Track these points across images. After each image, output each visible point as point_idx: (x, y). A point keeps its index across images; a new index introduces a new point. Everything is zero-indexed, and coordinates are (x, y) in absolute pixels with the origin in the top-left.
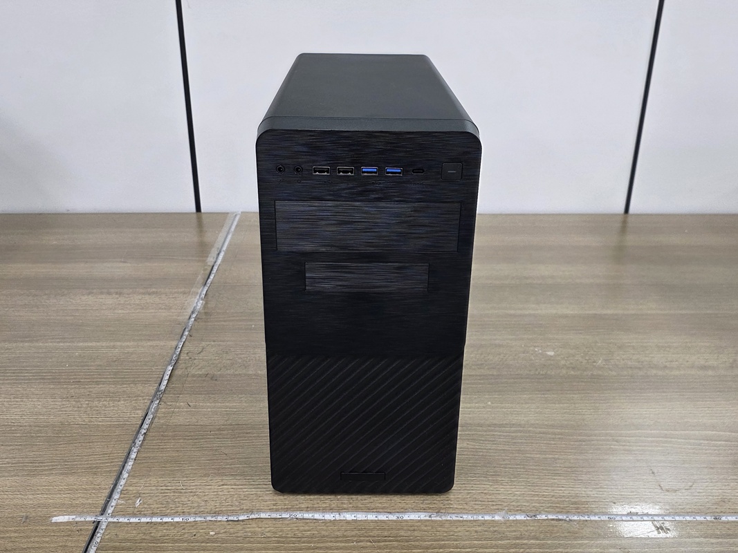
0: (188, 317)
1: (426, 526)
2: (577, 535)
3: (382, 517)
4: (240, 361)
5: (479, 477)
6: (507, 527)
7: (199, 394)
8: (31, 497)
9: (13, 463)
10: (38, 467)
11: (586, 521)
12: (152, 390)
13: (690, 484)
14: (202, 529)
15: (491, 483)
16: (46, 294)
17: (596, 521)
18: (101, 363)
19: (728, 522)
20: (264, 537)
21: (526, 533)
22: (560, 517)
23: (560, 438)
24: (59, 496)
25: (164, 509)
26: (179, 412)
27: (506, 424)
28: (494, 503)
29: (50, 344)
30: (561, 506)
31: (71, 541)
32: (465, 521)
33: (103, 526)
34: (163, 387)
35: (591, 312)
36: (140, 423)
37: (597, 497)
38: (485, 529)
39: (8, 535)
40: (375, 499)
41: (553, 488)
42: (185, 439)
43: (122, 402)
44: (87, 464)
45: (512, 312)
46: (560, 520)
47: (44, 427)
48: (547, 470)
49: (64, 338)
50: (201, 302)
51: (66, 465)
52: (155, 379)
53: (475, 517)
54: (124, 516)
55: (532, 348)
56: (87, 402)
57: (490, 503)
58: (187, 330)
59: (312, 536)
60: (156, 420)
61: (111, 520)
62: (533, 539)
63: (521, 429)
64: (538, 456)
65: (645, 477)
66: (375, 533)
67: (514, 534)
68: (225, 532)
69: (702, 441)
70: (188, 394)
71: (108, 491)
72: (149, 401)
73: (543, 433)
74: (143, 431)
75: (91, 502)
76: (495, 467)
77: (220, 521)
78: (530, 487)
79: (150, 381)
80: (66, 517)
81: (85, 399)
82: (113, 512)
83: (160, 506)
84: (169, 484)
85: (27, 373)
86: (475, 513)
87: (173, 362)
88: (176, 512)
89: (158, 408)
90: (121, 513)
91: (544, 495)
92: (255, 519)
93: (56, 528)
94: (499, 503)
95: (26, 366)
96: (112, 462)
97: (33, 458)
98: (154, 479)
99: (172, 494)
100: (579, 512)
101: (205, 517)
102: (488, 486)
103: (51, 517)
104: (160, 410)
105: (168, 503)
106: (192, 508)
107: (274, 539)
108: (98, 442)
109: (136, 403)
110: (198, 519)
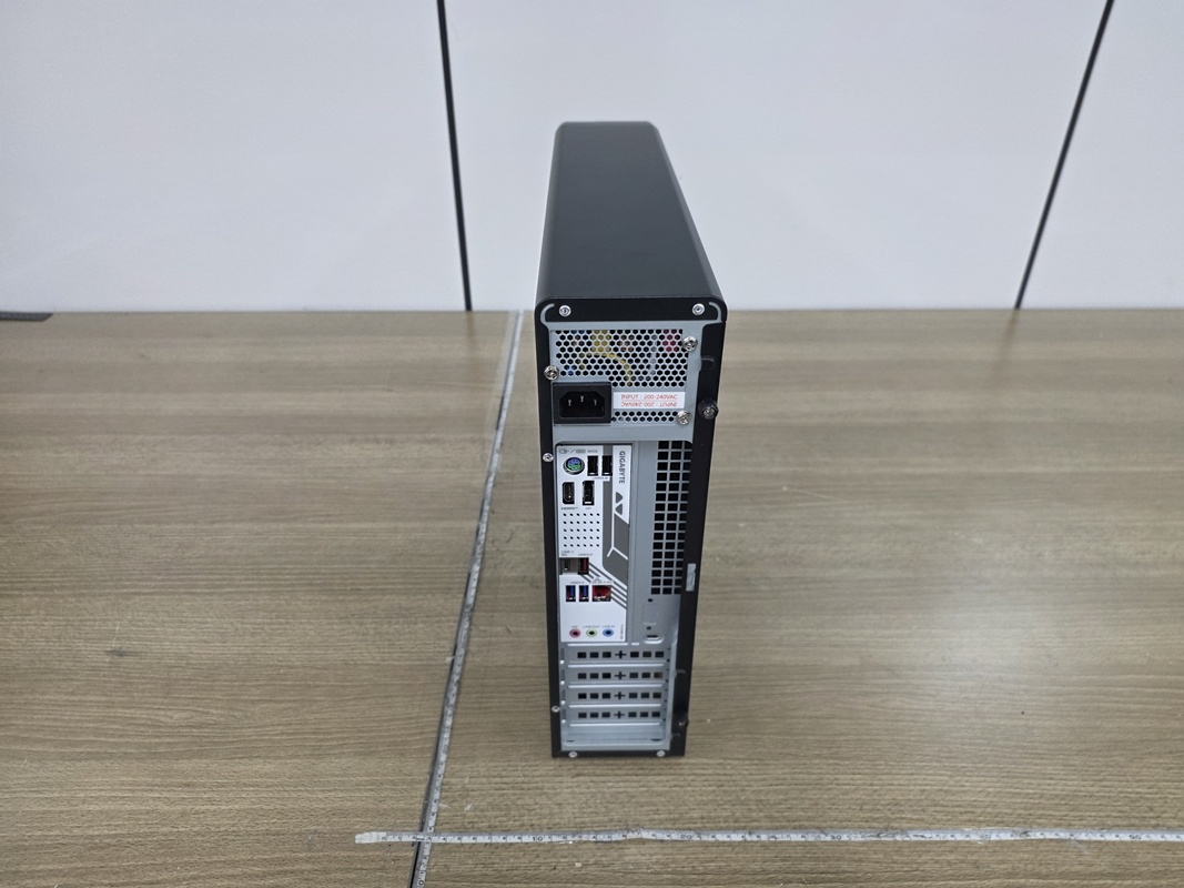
1: (875, 852)
2: (1093, 869)
3: (811, 838)
5: (930, 761)
6: (991, 854)
7: (519, 611)
8: (320, 796)
9: (289, 734)
10: (323, 740)
11: (1100, 842)
12: (456, 603)
14: (563, 857)
16: (296, 443)
17: (1114, 843)
18: (383, 558)
20: (652, 873)
21: (1020, 865)
22: (1063, 835)
23: (1025, 690)
24: (358, 794)
25: (505, 819)
26: (497, 643)
27: (947, 665)
28: (962, 810)
29: (313, 525)
30: (1058, 813)
31: (387, 879)
32: (930, 842)
33: (427, 852)
34: (470, 601)
35: (1013, 471)
36: (449, 662)
37: (1104, 797)
38: (961, 858)
39: (297, 867)
40: (794, 802)
41: (1038, 781)
43: (421, 626)
44: (390, 736)
46: (1063, 841)
47: (324, 668)
49: (329, 516)
50: (498, 455)
51: (361, 737)
52: (458, 586)
54: (452, 832)
55: (950, 532)
57: (957, 809)
58: (486, 502)
59: (719, 872)
60: (469, 658)
61: (436, 839)
62: (1032, 876)
63: (969, 673)
65: (1161, 761)
66: (806, 866)
67: (1003, 866)
68: (596, 863)
70: (504, 611)
71: (424, 786)
74: (456, 678)
75: (404, 806)
76: (948, 742)
77: (585, 842)
78: (1005, 780)
79: (450, 589)
80: (374, 834)
81: (370, 621)
82: (436, 825)
83: (498, 813)
84: (504, 773)
85: (288, 574)
86: (940, 829)
87: (479, 557)
88: (523, 825)
89: (469, 637)
90: (447, 826)
91: (1028, 794)
92: (634, 840)
93: (362, 855)
94: (970, 810)
95: (286, 563)
96: (422, 733)
97: (314, 724)
98: (482, 764)
99: (511, 792)
100: (1085, 826)
101: (565, 835)
102: (947, 778)
103: (352, 834)
104: (472, 640)
105: (508, 808)
106: (543, 817)
107: (666, 876)
108: (397, 696)
109: (439, 627)
110: (555, 839)
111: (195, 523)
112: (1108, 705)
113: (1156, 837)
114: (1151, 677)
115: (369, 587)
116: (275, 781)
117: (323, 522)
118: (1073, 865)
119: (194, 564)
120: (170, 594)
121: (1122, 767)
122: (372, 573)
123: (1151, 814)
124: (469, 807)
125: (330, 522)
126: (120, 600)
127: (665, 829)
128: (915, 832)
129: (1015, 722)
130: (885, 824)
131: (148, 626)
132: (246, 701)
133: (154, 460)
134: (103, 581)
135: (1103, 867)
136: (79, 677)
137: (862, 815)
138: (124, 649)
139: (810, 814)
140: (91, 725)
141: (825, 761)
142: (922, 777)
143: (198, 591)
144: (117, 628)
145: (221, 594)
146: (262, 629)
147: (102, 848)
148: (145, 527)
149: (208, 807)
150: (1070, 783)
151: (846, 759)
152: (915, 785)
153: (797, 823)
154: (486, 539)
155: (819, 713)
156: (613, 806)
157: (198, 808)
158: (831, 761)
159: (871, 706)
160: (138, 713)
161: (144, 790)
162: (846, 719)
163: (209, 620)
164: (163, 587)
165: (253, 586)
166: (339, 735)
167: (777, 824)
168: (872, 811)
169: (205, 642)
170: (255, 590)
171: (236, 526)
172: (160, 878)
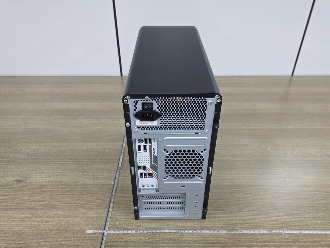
1: (229, 236)
2: (288, 241)
3: (211, 232)
5: (247, 212)
6: (260, 236)
8: (77, 220)
9: (68, 204)
10: (77, 205)
11: (291, 233)
12: (116, 167)
14: (143, 237)
16: (69, 118)
17: (295, 234)
18: (95, 154)
20: (167, 241)
21: (268, 239)
22: (281, 232)
23: (276, 192)
24: (87, 220)
25: (127, 226)
26: (127, 178)
27: (255, 185)
28: (254, 225)
29: (74, 144)
30: (281, 226)
31: (95, 242)
32: (244, 233)
33: (106, 235)
34: (120, 166)
35: (283, 128)
36: (113, 184)
37: (294, 222)
38: (252, 237)
39: (70, 239)
40: (208, 222)
41: (276, 217)
43: (105, 173)
44: (96, 204)
45: (252, 128)
47: (77, 185)
49: (78, 141)
51: (88, 204)
54: (113, 230)
55: (261, 146)
57: (253, 225)
59: (185, 241)
60: (119, 183)
61: (108, 232)
62: (271, 242)
63: (261, 187)
64: (269, 201)
65: (312, 212)
66: (209, 239)
67: (264, 240)
68: (152, 238)
71: (106, 218)
72: (116, 173)
73: (270, 189)
74: (115, 188)
75: (100, 223)
76: (253, 207)
77: (149, 233)
78: (267, 217)
79: (114, 163)
80: (91, 230)
81: (91, 172)
82: (108, 228)
83: (126, 225)
84: (128, 214)
85: (67, 158)
86: (247, 230)
87: (123, 153)
88: (132, 228)
89: (119, 176)
90: (111, 228)
91: (273, 221)
92: (163, 232)
93: (88, 236)
94: (256, 225)
95: (66, 155)
96: (105, 203)
97: (75, 201)
98: (122, 212)
99: (129, 219)
100: (288, 229)
101: (144, 231)
102: (251, 216)
103: (85, 230)
104: (120, 177)
105: (129, 224)
106: (138, 226)
107: (171, 242)
108: (99, 193)
109: (111, 174)
110: (141, 232)
111: (39, 143)
112: (299, 197)
113: (306, 232)
114: (313, 189)
115: (90, 162)
116: (64, 216)
117: (77, 143)
118: (282, 239)
119: (39, 155)
120: (33, 164)
121: (300, 213)
122: (91, 158)
123: (306, 226)
124: (118, 223)
125: (79, 143)
126: (18, 166)
127: (172, 229)
128: (240, 231)
129: (273, 201)
130: (232, 228)
131: (27, 173)
132: (55, 194)
133: (26, 124)
134: (13, 160)
135: (291, 240)
136: (8, 188)
137: (226, 226)
138: (20, 180)
139: (212, 226)
140: (12, 201)
141: (217, 211)
142: (244, 216)
143: (41, 163)
144: (18, 174)
145: (47, 164)
146: (60, 174)
147: (17, 234)
148: (25, 144)
149: (46, 223)
150: (285, 218)
151: (223, 211)
152: (242, 218)
153: (208, 228)
154: (125, 148)
155: (217, 198)
156: (158, 223)
157: (43, 223)
158: (219, 211)
159: (232, 196)
160: (25, 198)
161: (28, 219)
162: (224, 200)
163: (44, 171)
164: (30, 162)
165: (57, 162)
166: (82, 204)
167: (202, 228)
168: (229, 225)
169: (43, 178)
170: (57, 163)
171: (52, 144)
172: (33, 242)
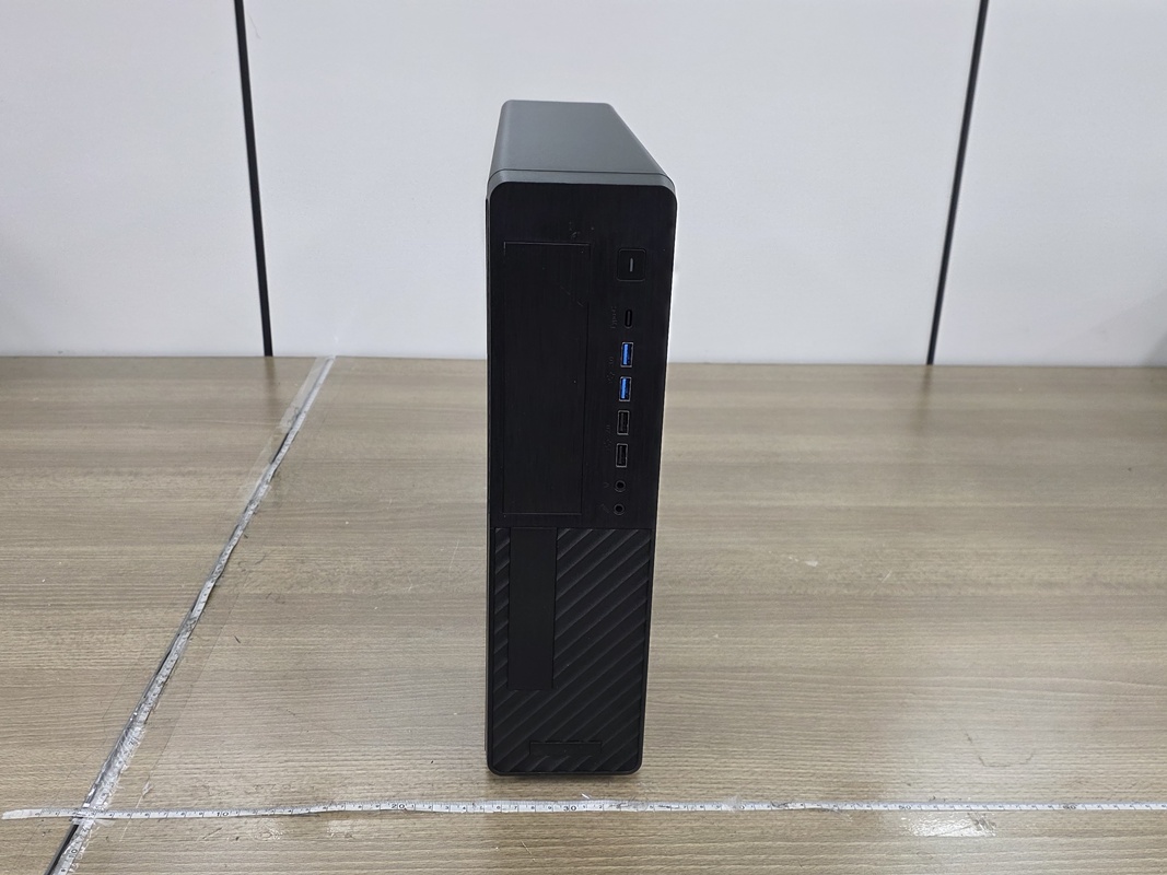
0: (243, 509)
2: (850, 834)
3: (542, 808)
4: (324, 574)
6: (742, 822)
7: (256, 624)
11: (866, 811)
12: (180, 617)
13: (1028, 756)
14: (249, 829)
15: (715, 756)
16: (16, 475)
17: (880, 812)
18: (99, 577)
19: (1086, 812)
21: (771, 831)
22: (825, 806)
24: (16, 779)
25: (189, 798)
26: (221, 650)
27: (742, 667)
28: (721, 786)
30: (826, 789)
31: (32, 849)
32: (675, 812)
34: (196, 614)
35: (874, 504)
36: (156, 667)
38: (706, 825)
41: (814, 763)
42: (229, 692)
43: (131, 636)
44: (67, 730)
45: (755, 503)
46: (824, 810)
48: (805, 736)
50: (266, 486)
51: (31, 731)
52: (185, 601)
53: (690, 806)
54: (122, 810)
55: (783, 556)
56: (73, 636)
57: (715, 785)
58: (240, 528)
59: (429, 839)
62: (781, 839)
63: (765, 674)
64: (790, 714)
67: (753, 831)
68: (287, 834)
69: (1044, 693)
70: (236, 623)
71: (100, 771)
72: (173, 635)
73: (800, 680)
75: (69, 788)
76: (723, 732)
78: (777, 762)
79: (177, 604)
80: (27, 811)
83: (183, 793)
84: (199, 760)
86: (690, 801)
87: (216, 577)
88: (209, 803)
89: (187, 646)
90: (117, 805)
91: (798, 773)
92: (336, 812)
93: (7, 828)
94: (729, 785)
96: (107, 727)
98: (174, 753)
99: (203, 776)
101: (255, 810)
102: (711, 760)
104: (189, 648)
105: (195, 789)
106: (235, 795)
108: (85, 696)
114: (970, 678)
115: (75, 603)
118: (830, 830)
122: (81, 590)
124: (148, 789)
125: (41, 546)
127: (376, 802)
128: (660, 804)
130: (630, 798)
135: (863, 831)
137: (606, 791)
139: (546, 790)
142: (684, 759)
150: (849, 764)
152: (675, 766)
153: (530, 798)
156: (320, 786)
166: (6, 730)
168: (619, 787)
